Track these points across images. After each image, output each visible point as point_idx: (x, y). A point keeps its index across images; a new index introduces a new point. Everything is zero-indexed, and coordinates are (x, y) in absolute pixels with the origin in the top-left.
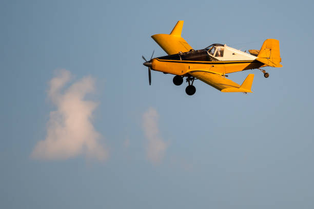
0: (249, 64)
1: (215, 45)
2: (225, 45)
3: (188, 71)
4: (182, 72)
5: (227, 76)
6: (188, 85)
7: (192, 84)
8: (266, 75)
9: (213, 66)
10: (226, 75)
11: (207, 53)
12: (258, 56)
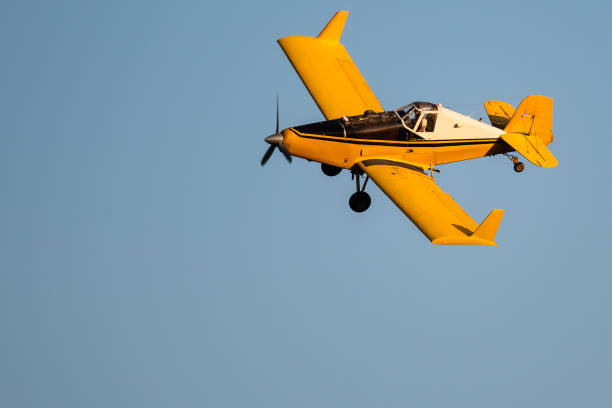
0: (491, 145)
1: (418, 105)
2: (440, 107)
3: (359, 160)
4: (346, 161)
5: (437, 171)
6: (355, 191)
7: (364, 188)
8: (518, 167)
9: (411, 151)
10: (437, 168)
11: (400, 122)
12: (506, 129)
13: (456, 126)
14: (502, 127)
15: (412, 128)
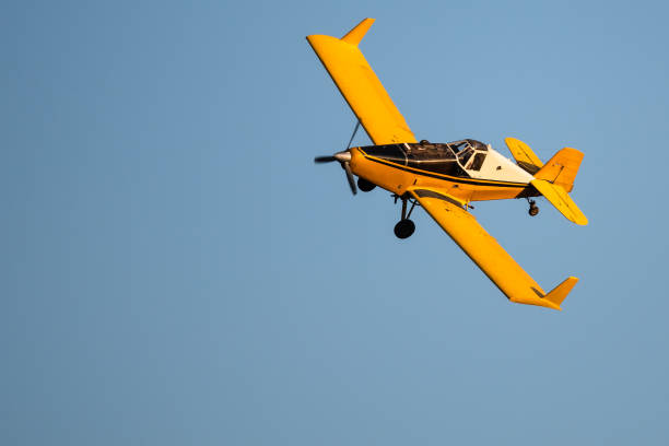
0: (522, 189)
1: (472, 142)
2: (489, 147)
3: (411, 189)
4: (399, 187)
5: (472, 207)
7: (409, 215)
8: (534, 211)
9: (457, 186)
10: (472, 204)
11: (455, 157)
12: (537, 175)
13: (499, 168)
14: (533, 173)
15: (464, 165)
